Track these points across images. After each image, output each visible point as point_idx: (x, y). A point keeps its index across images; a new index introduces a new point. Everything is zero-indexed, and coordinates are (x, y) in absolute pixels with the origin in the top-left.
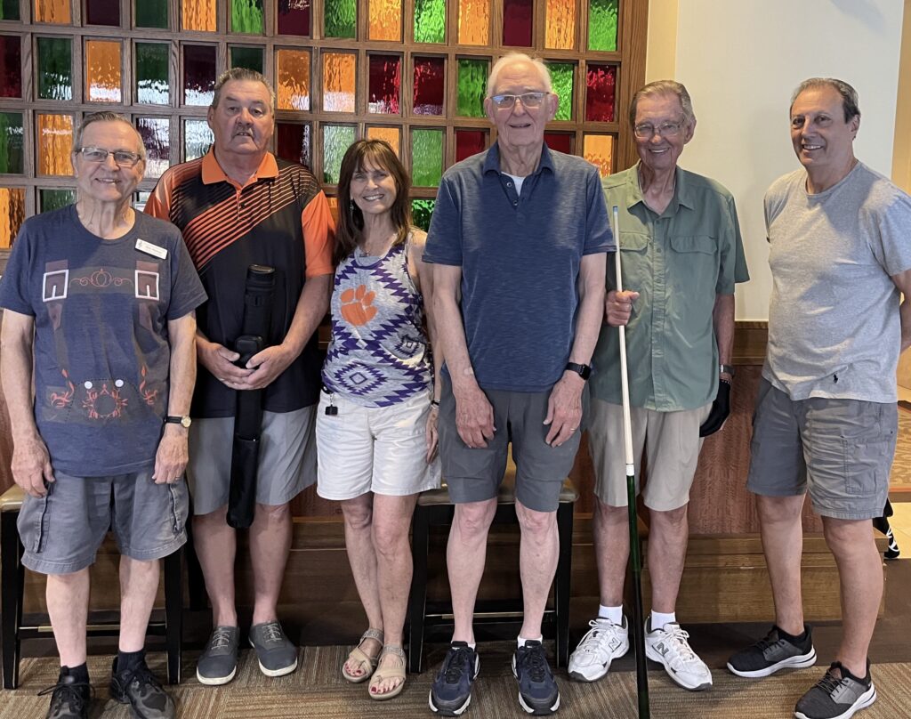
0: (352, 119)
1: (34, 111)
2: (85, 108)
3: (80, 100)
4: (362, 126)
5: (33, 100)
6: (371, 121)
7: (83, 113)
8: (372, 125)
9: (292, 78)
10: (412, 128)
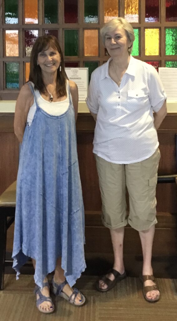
0: (138, 26)
1: (3, 29)
2: (24, 27)
3: (21, 24)
4: (142, 28)
5: (3, 25)
6: (146, 26)
7: (23, 29)
8: (147, 28)
9: (110, 9)
10: (165, 28)
